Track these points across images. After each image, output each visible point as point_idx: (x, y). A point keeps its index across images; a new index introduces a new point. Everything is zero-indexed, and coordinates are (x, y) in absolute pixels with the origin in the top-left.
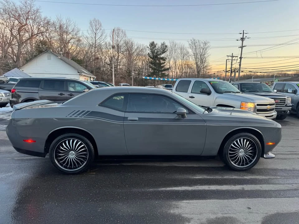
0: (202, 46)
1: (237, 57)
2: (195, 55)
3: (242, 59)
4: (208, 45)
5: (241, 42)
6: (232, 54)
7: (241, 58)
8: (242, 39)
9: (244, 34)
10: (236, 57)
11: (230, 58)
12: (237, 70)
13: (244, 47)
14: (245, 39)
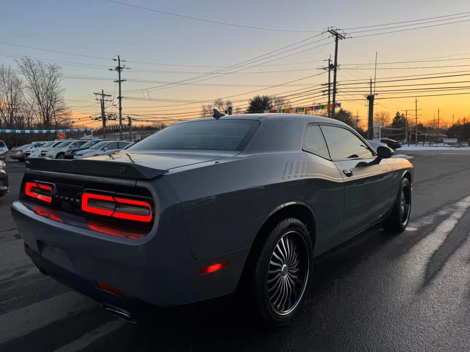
0: (47, 71)
1: (110, 96)
2: (35, 87)
3: (122, 100)
4: (58, 72)
5: (117, 73)
6: (103, 90)
7: (120, 98)
8: (119, 69)
9: (121, 62)
10: (108, 96)
11: (100, 97)
12: (114, 117)
13: (123, 82)
14: (123, 69)
